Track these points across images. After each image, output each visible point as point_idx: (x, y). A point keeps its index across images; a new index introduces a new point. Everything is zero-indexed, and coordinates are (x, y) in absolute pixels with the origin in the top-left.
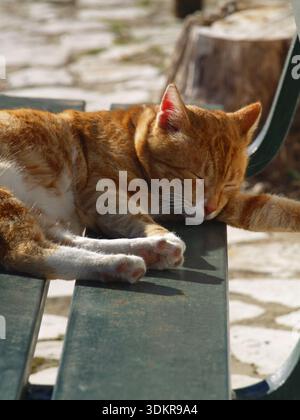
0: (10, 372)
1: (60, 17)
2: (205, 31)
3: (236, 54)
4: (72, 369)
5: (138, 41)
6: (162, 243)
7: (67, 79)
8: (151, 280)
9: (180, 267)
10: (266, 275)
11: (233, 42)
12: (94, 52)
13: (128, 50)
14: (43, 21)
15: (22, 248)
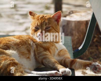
1: (23, 18)
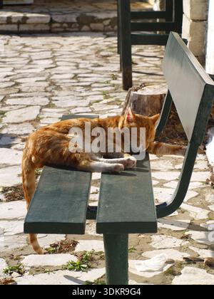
0: (83, 202)
2: (135, 92)
3: (146, 100)
4: (103, 201)
5: (112, 97)
6: (129, 160)
7: (90, 110)
8: (126, 171)
9: (135, 167)
10: (159, 170)
11: (144, 96)
12: (98, 102)
13: (109, 100)
14: (81, 92)
15: (83, 163)
